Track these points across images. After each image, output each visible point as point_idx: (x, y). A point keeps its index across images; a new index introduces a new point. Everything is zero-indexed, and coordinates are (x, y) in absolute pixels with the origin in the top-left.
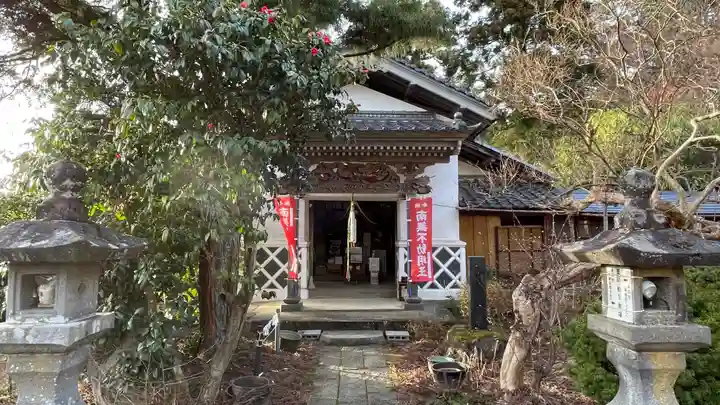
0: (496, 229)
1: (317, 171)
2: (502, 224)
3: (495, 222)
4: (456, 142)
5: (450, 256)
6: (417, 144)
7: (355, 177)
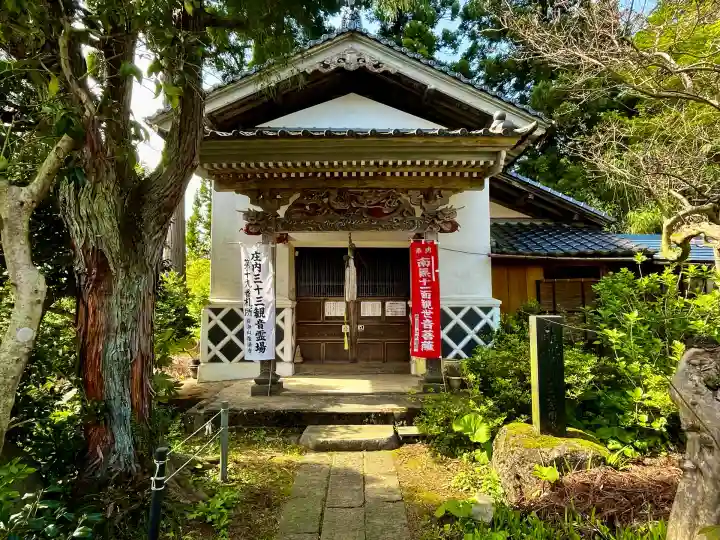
0: (538, 283)
1: (301, 201)
2: (546, 278)
3: (535, 275)
4: (497, 154)
5: (480, 319)
6: (441, 157)
7: (354, 209)
